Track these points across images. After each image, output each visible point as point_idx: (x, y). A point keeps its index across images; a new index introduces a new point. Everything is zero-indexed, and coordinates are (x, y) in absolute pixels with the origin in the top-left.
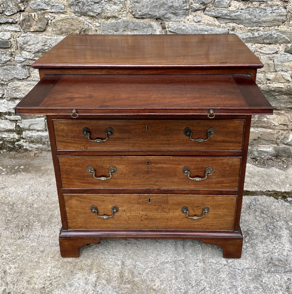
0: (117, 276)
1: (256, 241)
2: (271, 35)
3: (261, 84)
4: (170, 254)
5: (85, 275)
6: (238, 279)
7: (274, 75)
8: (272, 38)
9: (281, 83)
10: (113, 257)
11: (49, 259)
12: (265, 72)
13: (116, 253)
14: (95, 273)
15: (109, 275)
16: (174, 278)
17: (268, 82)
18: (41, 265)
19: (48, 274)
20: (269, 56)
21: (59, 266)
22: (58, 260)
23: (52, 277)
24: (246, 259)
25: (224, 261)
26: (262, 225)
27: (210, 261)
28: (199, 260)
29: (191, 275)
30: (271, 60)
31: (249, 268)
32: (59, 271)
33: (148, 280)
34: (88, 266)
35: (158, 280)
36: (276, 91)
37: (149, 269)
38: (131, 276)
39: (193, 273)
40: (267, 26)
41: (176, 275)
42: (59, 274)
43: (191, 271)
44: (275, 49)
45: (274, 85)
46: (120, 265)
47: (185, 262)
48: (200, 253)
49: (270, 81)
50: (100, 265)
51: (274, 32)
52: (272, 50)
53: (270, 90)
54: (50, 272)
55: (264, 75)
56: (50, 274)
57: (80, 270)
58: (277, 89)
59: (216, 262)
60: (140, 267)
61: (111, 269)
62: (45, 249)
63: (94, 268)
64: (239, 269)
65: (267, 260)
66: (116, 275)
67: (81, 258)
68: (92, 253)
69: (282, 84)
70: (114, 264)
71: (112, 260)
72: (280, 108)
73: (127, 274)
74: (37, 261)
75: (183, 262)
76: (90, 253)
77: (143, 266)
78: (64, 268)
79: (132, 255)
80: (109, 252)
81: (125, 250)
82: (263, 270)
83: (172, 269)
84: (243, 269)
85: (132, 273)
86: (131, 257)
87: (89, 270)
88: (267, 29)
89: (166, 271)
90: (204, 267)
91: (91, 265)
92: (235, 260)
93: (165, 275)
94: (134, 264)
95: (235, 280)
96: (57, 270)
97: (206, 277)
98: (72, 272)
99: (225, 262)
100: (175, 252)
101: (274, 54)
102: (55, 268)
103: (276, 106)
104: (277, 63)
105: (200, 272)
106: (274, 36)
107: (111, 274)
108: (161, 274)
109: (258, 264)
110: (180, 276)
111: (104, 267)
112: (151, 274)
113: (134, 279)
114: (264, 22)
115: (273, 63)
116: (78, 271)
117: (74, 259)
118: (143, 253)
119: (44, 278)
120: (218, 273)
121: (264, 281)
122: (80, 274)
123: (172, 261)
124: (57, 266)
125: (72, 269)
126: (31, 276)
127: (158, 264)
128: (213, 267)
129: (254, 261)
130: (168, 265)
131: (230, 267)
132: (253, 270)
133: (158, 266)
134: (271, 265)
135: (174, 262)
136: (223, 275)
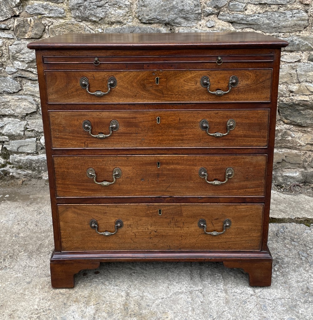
0: (121, 308)
1: (288, 270)
2: (292, 41)
3: (283, 97)
4: (185, 283)
5: (81, 308)
6: (269, 310)
7: (297, 86)
8: (293, 45)
9: (305, 95)
10: (116, 288)
11: (37, 290)
12: (288, 84)
13: (119, 283)
14: (94, 305)
15: (111, 307)
16: (190, 310)
17: (291, 94)
18: (27, 297)
19: (36, 307)
20: (291, 64)
21: (50, 298)
22: (48, 292)
23: (40, 310)
24: (277, 288)
25: (250, 290)
26: (294, 253)
27: (233, 291)
28: (220, 290)
29: (211, 306)
30: (294, 69)
31: (281, 298)
32: (49, 303)
33: (159, 312)
34: (85, 297)
35: (171, 311)
36: (301, 105)
37: (159, 300)
38: (137, 308)
39: (214, 304)
40: (287, 32)
41: (193, 306)
42: (49, 306)
43: (211, 302)
44: (297, 56)
45: (298, 98)
46: (124, 296)
47: (203, 293)
48: (221, 282)
49: (294, 93)
50: (99, 297)
51: (296, 38)
52: (294, 58)
53: (294, 104)
54: (38, 304)
55: (286, 87)
56: (38, 307)
57: (75, 302)
58: (302, 102)
59: (241, 292)
60: (148, 298)
61: (113, 301)
62: (32, 280)
63: (92, 300)
64: (269, 300)
65: (302, 290)
66: (119, 307)
67: (76, 289)
68: (90, 284)
69: (307, 97)
70: (116, 295)
71: (114, 291)
72: (306, 125)
73: (132, 306)
74: (22, 293)
75: (201, 293)
76: (88, 284)
77: (153, 297)
78: (55, 300)
79: (138, 285)
80: (111, 283)
81: (130, 281)
82: (299, 300)
83: (187, 300)
84: (274, 299)
85: (139, 305)
86: (138, 287)
87: (85, 302)
88: (287, 35)
89: (181, 302)
90: (226, 298)
91: (89, 296)
92: (264, 290)
93: (179, 307)
94: (141, 295)
95: (265, 311)
96: (46, 302)
97: (230, 309)
98: (65, 304)
99: (252, 292)
100: (190, 281)
101: (296, 63)
102: (44, 300)
103: (301, 122)
104: (301, 73)
105: (222, 303)
106: (296, 43)
107: (113, 306)
108: (175, 305)
109: (291, 294)
110: (197, 307)
111: (104, 299)
112: (161, 305)
113: (141, 311)
114: (284, 27)
115: (296, 73)
116: (72, 303)
117: (67, 290)
118: (151, 283)
119: (31, 311)
120: (244, 304)
121: (300, 312)
122: (75, 306)
123: (187, 291)
124: (47, 297)
125: (65, 301)
126: (14, 309)
127: (170, 295)
128: (238, 297)
129: (286, 291)
130: (182, 296)
131: (258, 297)
132: (287, 300)
133: (170, 297)
134: (307, 294)
135: (190, 292)
136: (250, 306)
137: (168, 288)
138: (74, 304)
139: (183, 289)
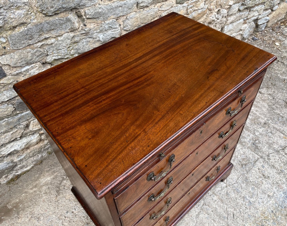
27: (217, 191)
28: (212, 196)
31: (238, 178)
41: (212, 218)
47: (206, 204)
59: (220, 188)
64: (235, 183)
75: (206, 205)
83: (206, 217)
89: (205, 221)
90: (218, 198)
92: (228, 178)
95: (240, 193)
97: (227, 205)
99: (225, 185)
105: (221, 204)
109: (239, 171)
110: (214, 217)
120: (229, 196)
123: (200, 210)
127: (195, 220)
128: (223, 193)
129: (236, 171)
130: (201, 216)
131: (229, 185)
132: (240, 177)
133: (197, 222)
134: (244, 166)
135: (201, 209)
136: (233, 195)
139: (197, 211)
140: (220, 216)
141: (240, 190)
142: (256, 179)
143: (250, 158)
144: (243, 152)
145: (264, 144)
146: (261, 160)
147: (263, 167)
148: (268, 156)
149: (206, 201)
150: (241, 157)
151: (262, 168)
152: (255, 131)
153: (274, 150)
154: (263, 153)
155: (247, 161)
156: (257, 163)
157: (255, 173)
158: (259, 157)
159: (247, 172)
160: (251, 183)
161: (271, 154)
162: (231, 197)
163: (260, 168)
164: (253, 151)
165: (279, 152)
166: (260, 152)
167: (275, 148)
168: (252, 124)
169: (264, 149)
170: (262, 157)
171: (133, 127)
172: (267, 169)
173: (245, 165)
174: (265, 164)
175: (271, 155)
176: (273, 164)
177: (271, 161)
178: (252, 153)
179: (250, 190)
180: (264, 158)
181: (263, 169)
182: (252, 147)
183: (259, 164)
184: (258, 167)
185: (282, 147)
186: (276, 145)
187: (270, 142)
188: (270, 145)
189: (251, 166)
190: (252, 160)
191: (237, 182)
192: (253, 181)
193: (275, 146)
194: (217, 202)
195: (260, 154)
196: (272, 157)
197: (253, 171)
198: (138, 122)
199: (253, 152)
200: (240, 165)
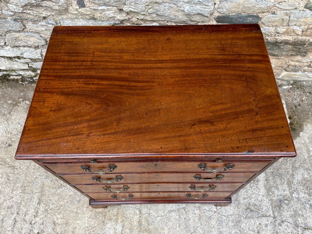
0: (137, 225)
5: (113, 225)
10: (133, 206)
11: (85, 209)
12: (277, 26)
14: (121, 222)
15: (131, 224)
16: (178, 226)
18: (80, 216)
19: (87, 225)
23: (89, 227)
25: (214, 208)
27: (204, 209)
28: (196, 208)
29: (190, 222)
31: (232, 214)
33: (159, 228)
34: (115, 216)
35: (167, 228)
37: (159, 217)
38: (147, 224)
39: (192, 220)
41: (180, 223)
42: (94, 224)
43: (190, 218)
46: (138, 214)
47: (185, 210)
50: (123, 215)
55: (275, 29)
57: (109, 220)
59: (208, 209)
60: (152, 215)
61: (132, 218)
62: (80, 198)
63: (119, 218)
64: (225, 216)
65: (246, 206)
70: (134, 213)
73: (144, 223)
75: (184, 210)
77: (155, 215)
78: (97, 218)
82: (243, 216)
83: (176, 218)
85: (148, 221)
87: (116, 220)
89: (173, 219)
90: (199, 214)
91: (117, 214)
92: (223, 208)
93: (171, 224)
94: (148, 213)
95: (222, 227)
96: (92, 220)
97: (201, 224)
98: (103, 222)
99: (215, 210)
102: (90, 219)
105: (197, 220)
107: (132, 223)
108: (169, 222)
109: (239, 210)
110: (182, 224)
111: (126, 216)
112: (161, 222)
113: (149, 227)
117: (103, 209)
119: (84, 228)
120: (209, 220)
121: (242, 227)
122: (110, 224)
123: (176, 209)
124: (92, 216)
125: (103, 220)
126: (74, 227)
127: (166, 213)
128: (207, 214)
129: (236, 208)
130: (173, 214)
131: (219, 213)
132: (235, 216)
133: (166, 215)
134: (248, 210)
135: (178, 209)
136: (213, 222)
137: (165, 206)
138: (109, 222)
139: (173, 208)
140: (187, 227)
141: (224, 225)
142: (248, 229)
143: (262, 209)
144: (261, 199)
145: (292, 209)
146: (271, 219)
147: (266, 225)
148: (283, 222)
149: (188, 208)
150: (255, 202)
151: (264, 226)
152: (295, 191)
153: (295, 222)
154: (281, 215)
155: (256, 209)
156: (264, 218)
157: (253, 224)
158: (272, 215)
159: (246, 218)
160: (239, 228)
161: (288, 222)
162: (210, 222)
163: (262, 224)
164: (272, 206)
165: (298, 227)
166: (278, 212)
167: (298, 221)
168: (299, 183)
169: (285, 213)
170: (274, 217)
171: (85, 124)
172: (268, 231)
173: (251, 211)
174: (272, 225)
175: (286, 223)
176: (278, 231)
177: (280, 227)
178: (268, 207)
179: (232, 232)
180: (276, 220)
181: (264, 228)
182: (276, 202)
183: (264, 221)
184: (261, 222)
185: (306, 226)
186: (302, 219)
187: (300, 212)
188: (295, 215)
189: (255, 216)
190: (262, 212)
191: (227, 217)
192: (242, 228)
193: (300, 219)
194: (195, 216)
195: (276, 214)
196: (285, 225)
197: (252, 221)
198: (94, 123)
199: (270, 207)
200: (247, 207)
